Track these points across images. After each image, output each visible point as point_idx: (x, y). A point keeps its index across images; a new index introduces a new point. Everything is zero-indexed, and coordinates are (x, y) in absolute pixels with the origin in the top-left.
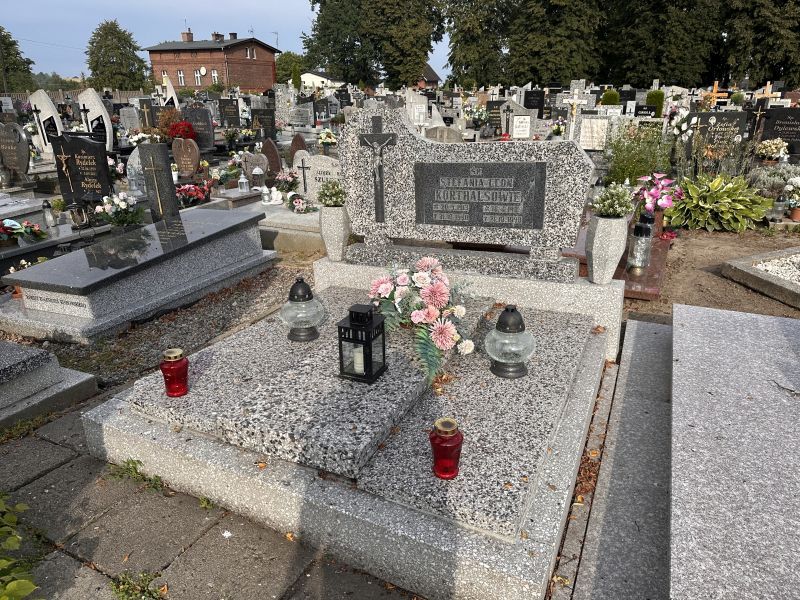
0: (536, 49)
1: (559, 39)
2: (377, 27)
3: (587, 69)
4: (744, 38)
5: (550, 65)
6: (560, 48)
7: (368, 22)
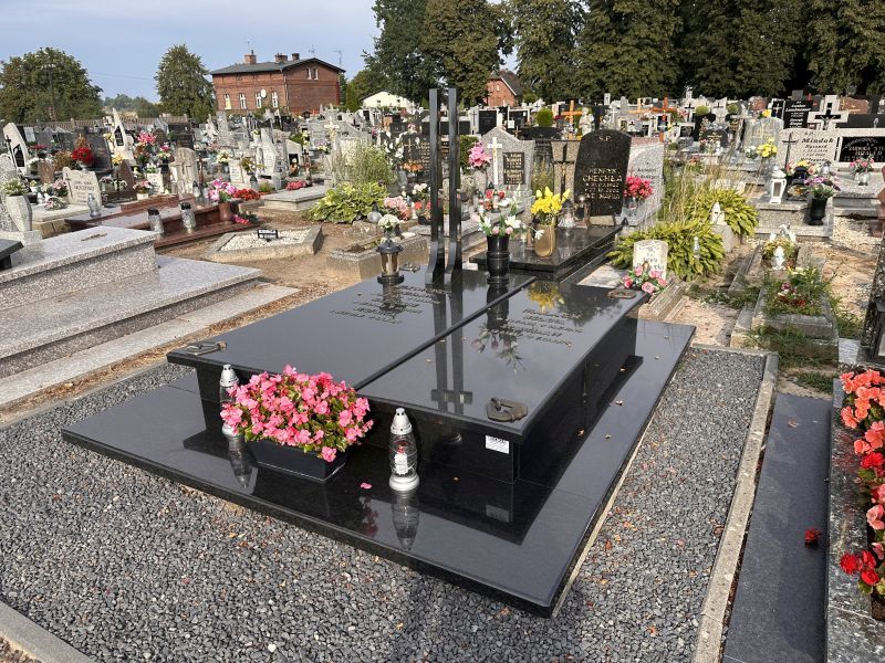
0: (602, 60)
7: (429, 37)
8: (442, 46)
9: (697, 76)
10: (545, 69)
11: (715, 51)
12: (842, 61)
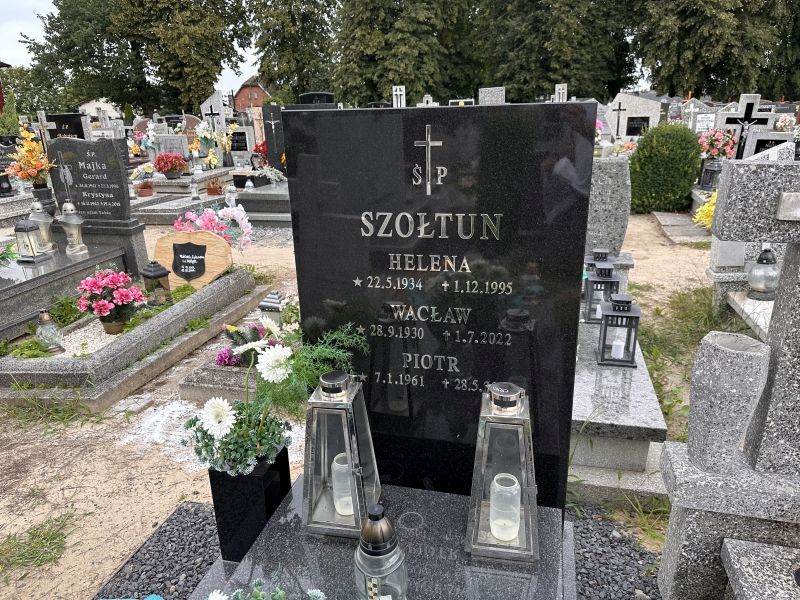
0: (369, 52)
1: (400, 36)
2: (138, 24)
3: (447, 80)
4: (665, 27)
5: (391, 76)
6: (403, 49)
7: (121, 16)
8: (141, 31)
9: (499, 75)
10: (293, 65)
11: (521, 41)
12: (688, 55)
